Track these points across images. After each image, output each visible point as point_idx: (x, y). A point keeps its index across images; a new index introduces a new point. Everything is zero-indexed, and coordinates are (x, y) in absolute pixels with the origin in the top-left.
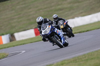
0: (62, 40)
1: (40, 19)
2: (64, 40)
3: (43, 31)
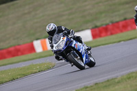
0: (84, 59)
1: (52, 26)
2: (86, 58)
3: (55, 45)
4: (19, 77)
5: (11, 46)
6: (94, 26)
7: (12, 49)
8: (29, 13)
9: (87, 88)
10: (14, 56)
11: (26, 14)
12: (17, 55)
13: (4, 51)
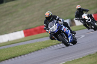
4: (42, 48)
5: (37, 26)
6: (95, 12)
7: (38, 28)
8: (50, 3)
9: (90, 55)
10: (39, 33)
11: (47, 3)
12: (41, 32)
13: (32, 30)
